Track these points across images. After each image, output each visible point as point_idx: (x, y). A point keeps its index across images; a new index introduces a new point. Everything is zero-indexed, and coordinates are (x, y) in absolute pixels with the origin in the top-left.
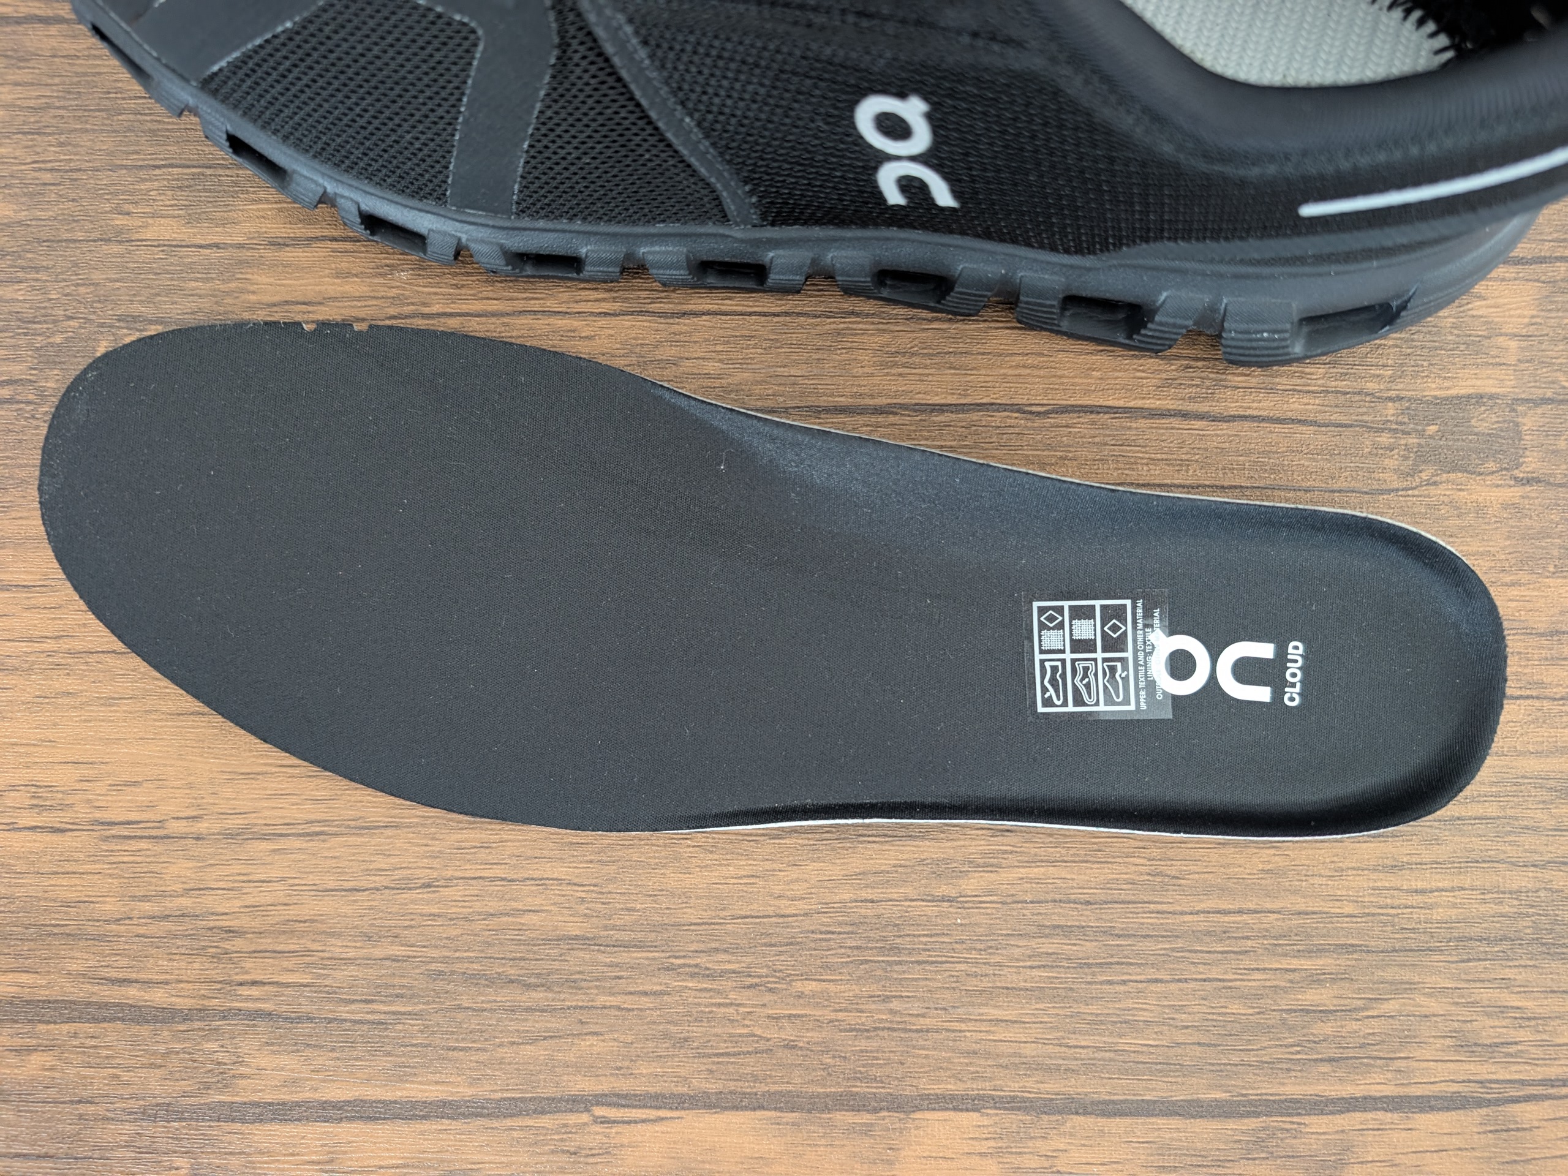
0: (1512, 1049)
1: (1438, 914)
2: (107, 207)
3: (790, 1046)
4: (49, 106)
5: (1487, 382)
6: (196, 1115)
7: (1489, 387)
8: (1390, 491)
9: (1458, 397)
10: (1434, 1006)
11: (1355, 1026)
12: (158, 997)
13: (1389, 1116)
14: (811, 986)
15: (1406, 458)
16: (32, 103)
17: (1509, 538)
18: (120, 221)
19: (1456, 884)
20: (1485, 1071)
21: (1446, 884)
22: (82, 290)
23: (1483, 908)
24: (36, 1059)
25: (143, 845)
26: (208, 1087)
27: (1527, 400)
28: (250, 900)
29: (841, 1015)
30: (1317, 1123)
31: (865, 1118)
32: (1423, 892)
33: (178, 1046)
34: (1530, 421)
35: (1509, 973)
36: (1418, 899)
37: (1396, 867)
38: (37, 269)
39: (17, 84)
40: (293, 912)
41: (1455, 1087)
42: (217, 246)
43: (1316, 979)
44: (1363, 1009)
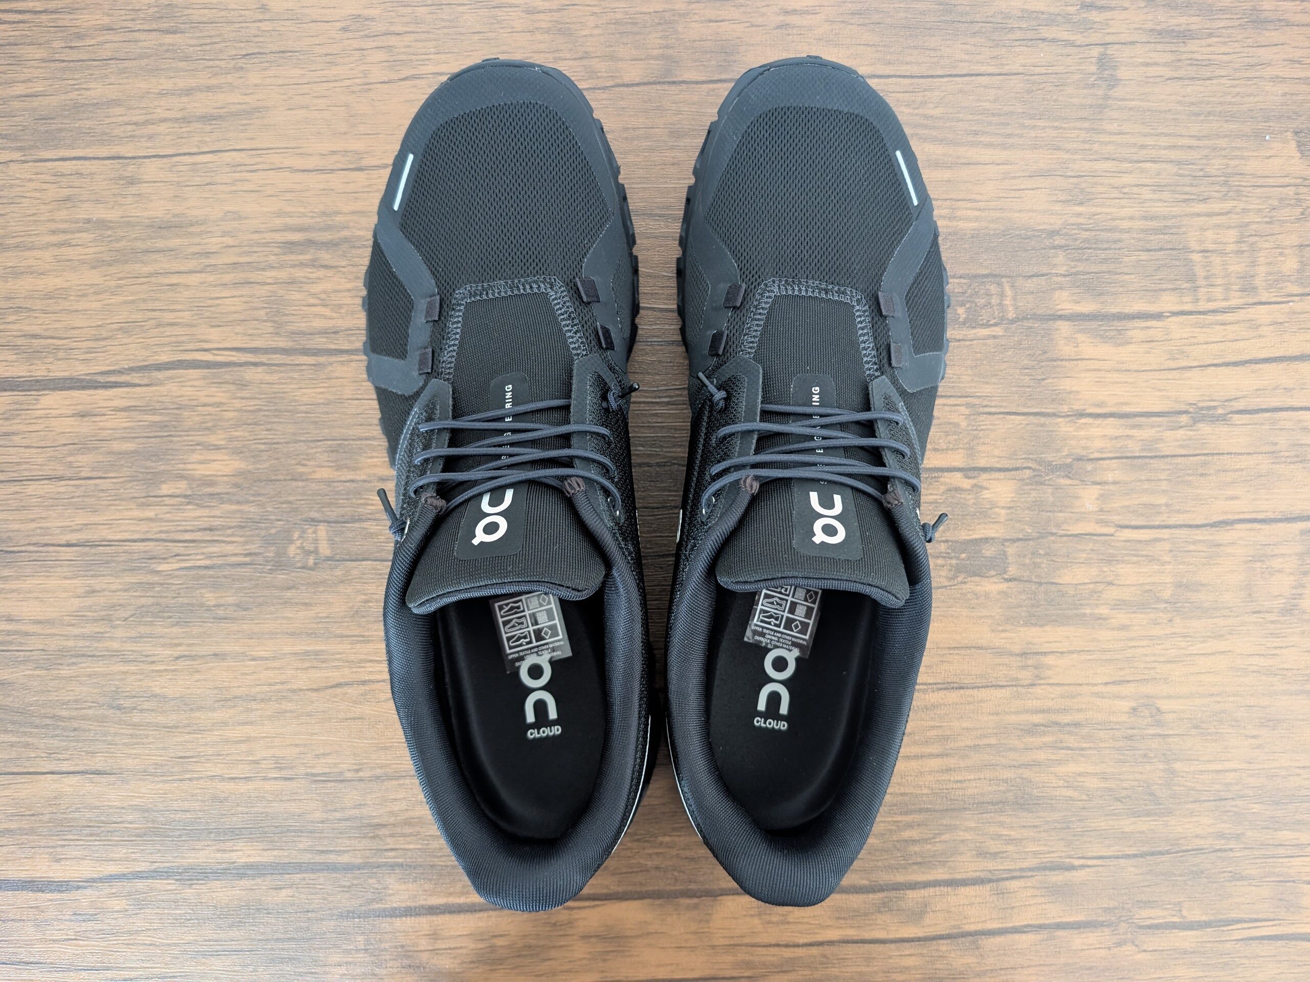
0: (1004, 855)
1: (969, 792)
2: (293, 462)
3: (657, 868)
4: (260, 410)
5: (990, 532)
6: (365, 916)
7: (991, 533)
8: (942, 587)
9: (976, 540)
10: (968, 836)
11: (929, 846)
12: (345, 859)
13: (945, 889)
14: (667, 839)
15: (950, 570)
16: (251, 408)
17: (1001, 608)
18: (301, 469)
19: (977, 777)
20: (991, 865)
21: (972, 777)
22: (284, 506)
23: (990, 788)
24: (284, 893)
25: (333, 784)
26: (372, 901)
27: (1010, 540)
28: (388, 809)
29: (681, 852)
30: (910, 894)
31: (695, 900)
32: (961, 781)
33: (355, 882)
34: (1011, 550)
35: (1002, 819)
36: (959, 785)
37: (948, 770)
38: (259, 495)
39: (243, 398)
40: (411, 814)
41: (978, 874)
42: (352, 481)
43: (910, 826)
44: (934, 838)
